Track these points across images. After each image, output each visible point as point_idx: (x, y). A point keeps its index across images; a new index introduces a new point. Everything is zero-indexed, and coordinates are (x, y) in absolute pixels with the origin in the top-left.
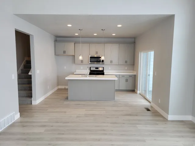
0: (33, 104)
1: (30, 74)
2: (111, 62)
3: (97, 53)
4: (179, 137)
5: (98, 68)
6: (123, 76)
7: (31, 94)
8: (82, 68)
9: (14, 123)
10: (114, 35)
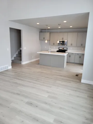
0: (22, 64)
1: (21, 49)
2: (72, 44)
3: (63, 39)
4: (74, 90)
5: (63, 48)
6: (78, 54)
7: (21, 59)
8: (54, 48)
9: (8, 70)
10: (72, 27)
